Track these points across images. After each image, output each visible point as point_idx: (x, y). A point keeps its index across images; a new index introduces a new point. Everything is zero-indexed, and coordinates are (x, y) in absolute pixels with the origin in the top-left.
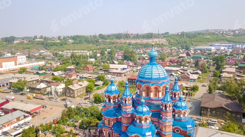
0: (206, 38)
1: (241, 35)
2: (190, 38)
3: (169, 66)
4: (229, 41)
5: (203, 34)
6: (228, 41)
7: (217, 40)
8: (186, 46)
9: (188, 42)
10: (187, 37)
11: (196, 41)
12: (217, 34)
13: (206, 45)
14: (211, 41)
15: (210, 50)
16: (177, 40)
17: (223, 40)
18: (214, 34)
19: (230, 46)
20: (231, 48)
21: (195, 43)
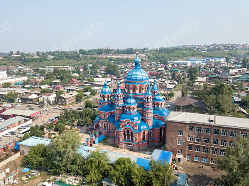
0: (183, 53)
1: (215, 50)
2: (168, 53)
4: (204, 56)
5: (180, 50)
7: (193, 55)
8: (165, 61)
9: (166, 57)
10: (165, 52)
11: (174, 56)
12: (193, 49)
13: (183, 59)
14: (188, 56)
15: (186, 64)
16: (156, 56)
17: (198, 55)
18: (190, 49)
19: (204, 60)
20: (205, 61)
21: (173, 58)
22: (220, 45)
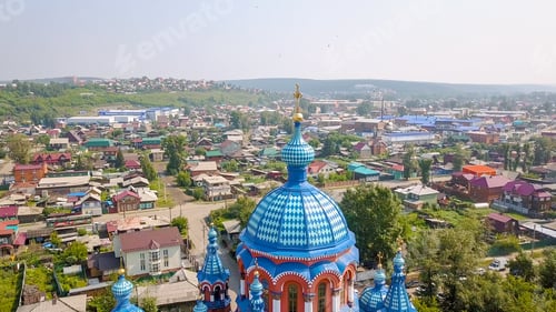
0: (85, 97)
1: (151, 91)
2: (46, 96)
3: (51, 175)
4: (135, 104)
5: (73, 88)
6: (132, 103)
7: (110, 102)
8: (46, 116)
9: (43, 106)
10: (36, 93)
11: (63, 105)
12: (104, 88)
13: (89, 112)
14: (97, 104)
15: (106, 124)
16: (11, 103)
17: (121, 100)
18: (96, 87)
19: (143, 114)
20: (144, 116)
21: (63, 109)
22: (157, 79)
